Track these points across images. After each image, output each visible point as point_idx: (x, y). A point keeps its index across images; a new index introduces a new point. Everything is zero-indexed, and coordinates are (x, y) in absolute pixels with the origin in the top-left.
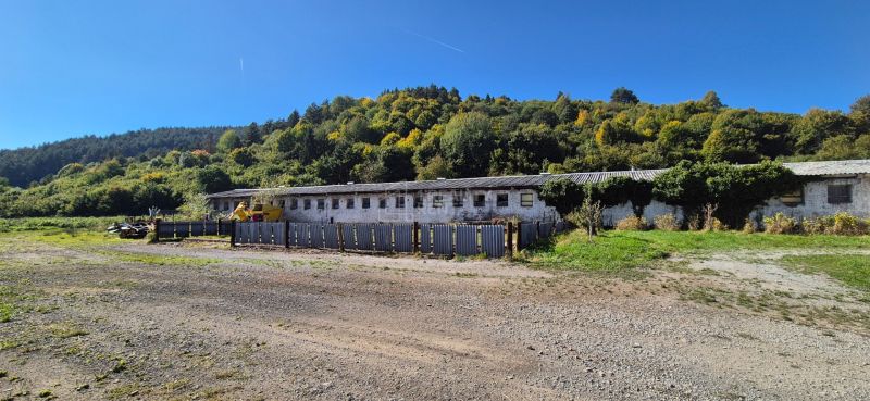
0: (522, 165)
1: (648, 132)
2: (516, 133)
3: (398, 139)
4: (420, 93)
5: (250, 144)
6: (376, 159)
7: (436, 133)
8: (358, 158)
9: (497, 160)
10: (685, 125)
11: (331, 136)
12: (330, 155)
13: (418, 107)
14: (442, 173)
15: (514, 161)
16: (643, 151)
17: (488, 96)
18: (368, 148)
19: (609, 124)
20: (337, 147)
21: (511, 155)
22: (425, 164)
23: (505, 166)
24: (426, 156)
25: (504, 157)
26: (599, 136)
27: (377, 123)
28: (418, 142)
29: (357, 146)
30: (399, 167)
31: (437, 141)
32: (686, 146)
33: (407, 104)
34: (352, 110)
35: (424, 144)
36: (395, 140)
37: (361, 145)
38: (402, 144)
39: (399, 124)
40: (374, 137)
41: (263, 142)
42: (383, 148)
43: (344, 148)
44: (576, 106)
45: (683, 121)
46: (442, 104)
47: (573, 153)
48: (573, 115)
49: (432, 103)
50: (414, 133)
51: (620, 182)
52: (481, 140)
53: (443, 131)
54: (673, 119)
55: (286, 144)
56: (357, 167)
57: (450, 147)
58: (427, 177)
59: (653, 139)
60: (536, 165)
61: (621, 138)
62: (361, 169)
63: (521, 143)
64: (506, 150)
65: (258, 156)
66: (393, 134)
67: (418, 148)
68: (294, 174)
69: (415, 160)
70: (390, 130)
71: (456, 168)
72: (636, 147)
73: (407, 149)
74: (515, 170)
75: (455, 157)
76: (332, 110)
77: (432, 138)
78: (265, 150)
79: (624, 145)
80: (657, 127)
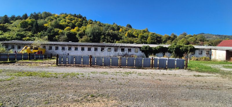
0: (109, 40)
1: (136, 35)
2: (108, 32)
3: (71, 29)
4: (75, 16)
5: (5, 23)
6: (64, 34)
7: (84, 29)
8: (57, 34)
9: (103, 38)
10: (144, 35)
11: (45, 25)
12: (45, 31)
13: (76, 20)
14: (87, 41)
15: (107, 39)
16: (136, 40)
17: (95, 21)
18: (61, 31)
19: (129, 32)
20: (48, 29)
21: (106, 37)
22: (81, 38)
23: (105, 40)
24: (81, 35)
25: (104, 38)
26: (126, 35)
27: (62, 23)
28: (78, 30)
29: (56, 30)
30: (72, 37)
31: (84, 31)
32: (144, 40)
33: (72, 18)
34: (52, 17)
35: (80, 32)
36: (70, 29)
37: (58, 29)
38: (73, 31)
39: (70, 24)
40: (62, 27)
41: (11, 23)
42: (66, 31)
43: (51, 29)
44: (119, 27)
45: (143, 34)
46: (83, 20)
47: (121, 39)
48: (118, 29)
49: (80, 20)
50: (76, 28)
51: (161, 47)
52: (98, 33)
53: (86, 29)
54: (141, 33)
55: (24, 25)
56: (57, 36)
57: (88, 33)
58: (82, 42)
59: (137, 37)
60: (113, 41)
61: (131, 36)
62: (58, 37)
63: (109, 34)
64: (105, 36)
65: (9, 28)
66: (68, 27)
67: (78, 33)
68: (29, 37)
69: (77, 36)
70: (67, 26)
71: (91, 40)
72: (134, 38)
73: (74, 33)
74: (108, 42)
75: (90, 36)
76: (43, 16)
77: (83, 30)
78: (13, 26)
79: (132, 38)
80: (138, 34)
